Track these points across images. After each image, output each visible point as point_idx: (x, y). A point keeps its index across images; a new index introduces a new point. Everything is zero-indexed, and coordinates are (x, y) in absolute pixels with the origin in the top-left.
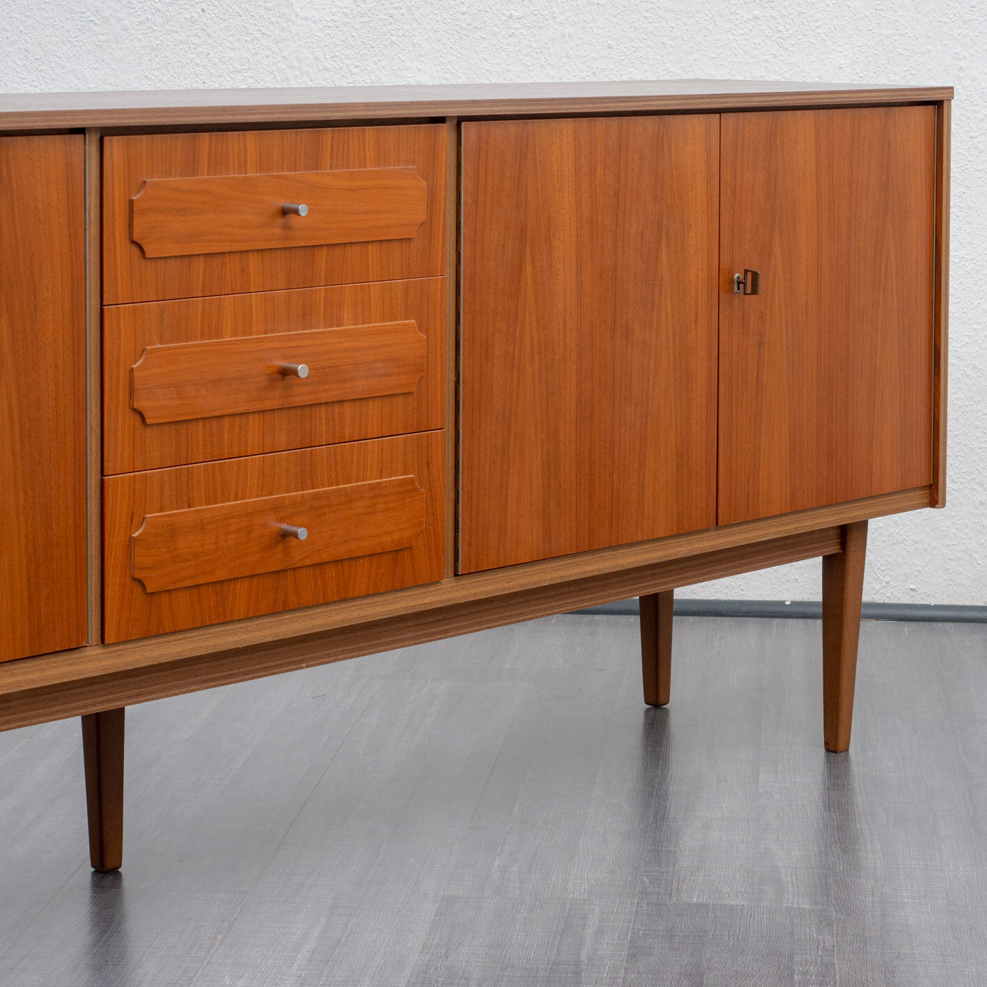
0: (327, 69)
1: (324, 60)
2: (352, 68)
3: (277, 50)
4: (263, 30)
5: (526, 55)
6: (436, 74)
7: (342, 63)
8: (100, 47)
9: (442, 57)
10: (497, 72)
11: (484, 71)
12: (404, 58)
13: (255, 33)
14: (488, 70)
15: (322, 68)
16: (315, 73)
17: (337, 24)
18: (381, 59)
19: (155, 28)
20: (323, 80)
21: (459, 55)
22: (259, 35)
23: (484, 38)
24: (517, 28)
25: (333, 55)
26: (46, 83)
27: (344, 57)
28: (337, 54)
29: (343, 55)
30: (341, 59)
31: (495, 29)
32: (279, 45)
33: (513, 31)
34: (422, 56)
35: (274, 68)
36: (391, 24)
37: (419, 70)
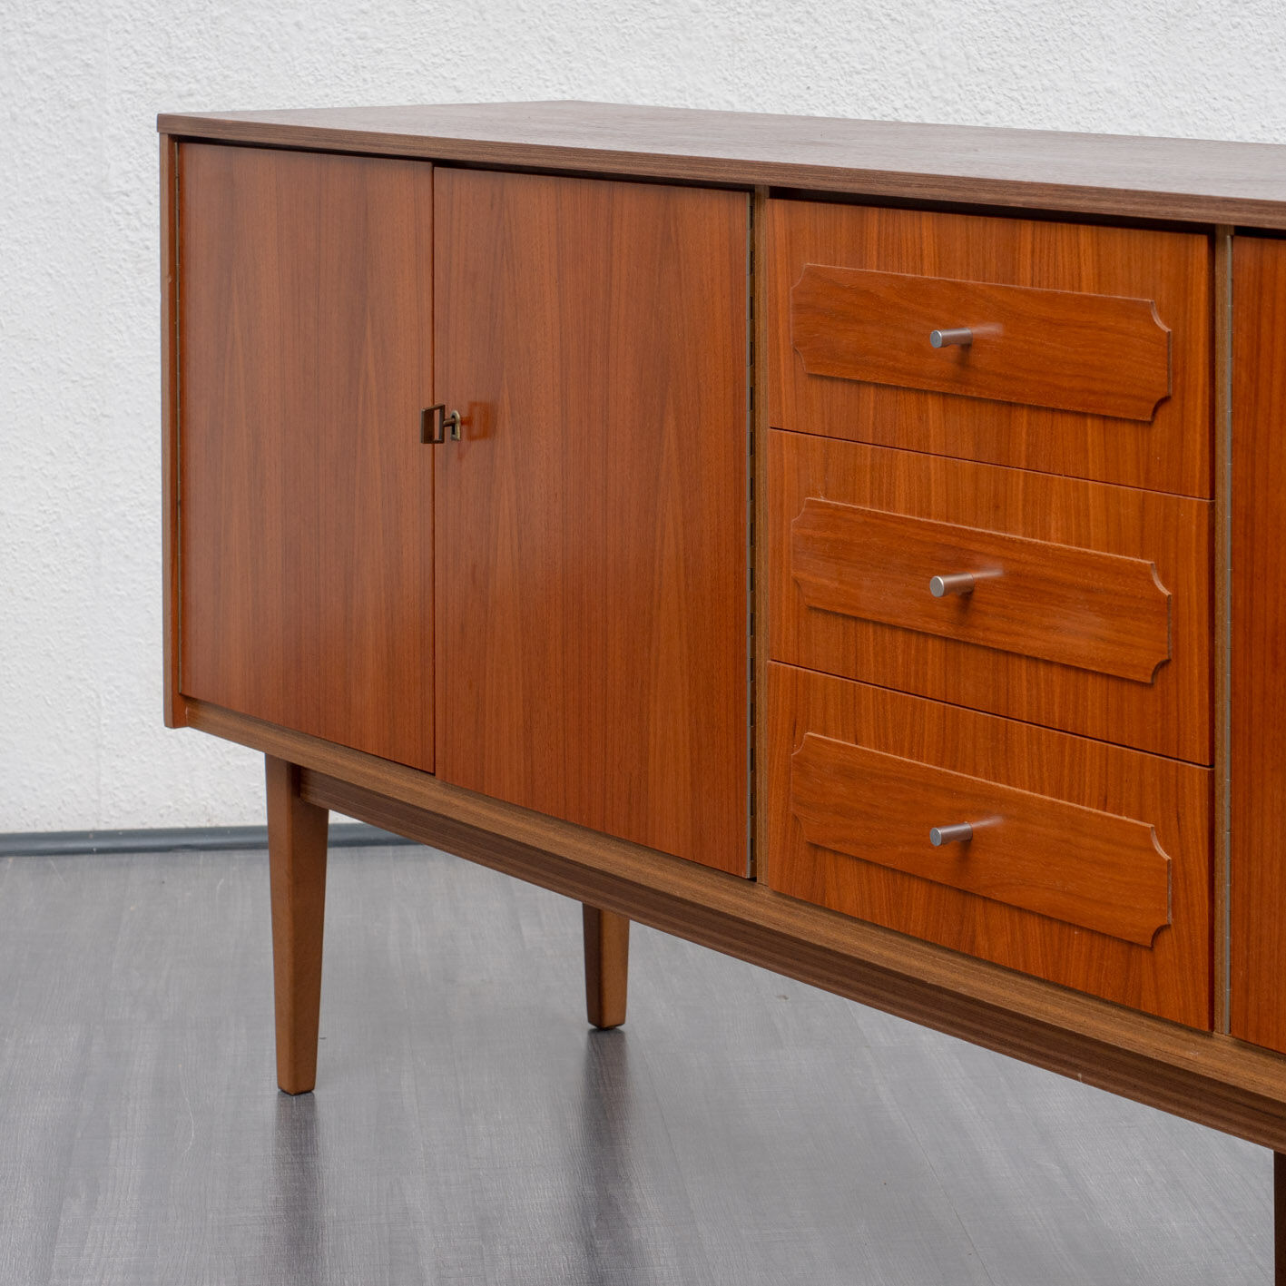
0: (983, 71)
1: (978, 57)
2: (1017, 70)
3: (913, 44)
4: (894, 15)
5: (1256, 53)
6: (1132, 79)
7: (1003, 62)
8: (660, 35)
9: (1141, 54)
10: (1216, 76)
11: (1198, 75)
12: (1088, 56)
13: (882, 18)
14: (1204, 74)
15: (975, 69)
16: (965, 75)
17: (998, 7)
18: (1057, 56)
19: (739, 10)
20: (977, 86)
21: (1164, 53)
22: (886, 22)
23: (1199, 29)
24: (1244, 17)
25: (990, 50)
26: (580, 86)
27: (1005, 53)
28: (996, 49)
29: (1006, 50)
30: (1002, 56)
31: (1216, 18)
32: (916, 35)
33: (1238, 20)
34: (1114, 53)
35: (907, 68)
36: (1072, 8)
37: (1109, 72)
